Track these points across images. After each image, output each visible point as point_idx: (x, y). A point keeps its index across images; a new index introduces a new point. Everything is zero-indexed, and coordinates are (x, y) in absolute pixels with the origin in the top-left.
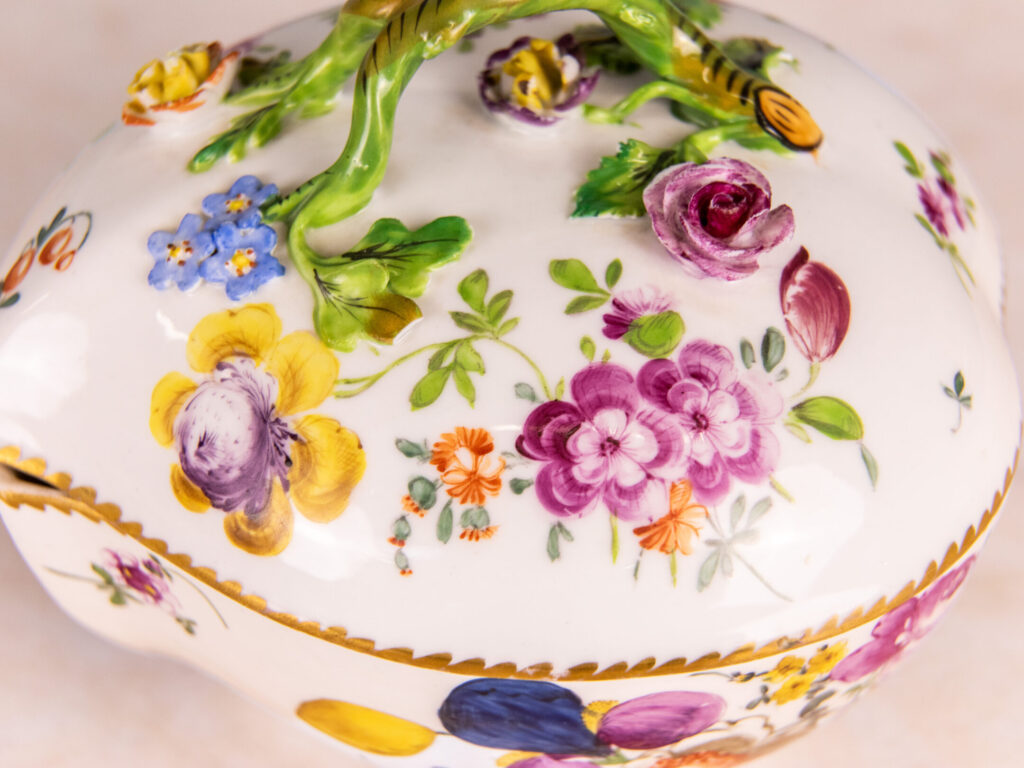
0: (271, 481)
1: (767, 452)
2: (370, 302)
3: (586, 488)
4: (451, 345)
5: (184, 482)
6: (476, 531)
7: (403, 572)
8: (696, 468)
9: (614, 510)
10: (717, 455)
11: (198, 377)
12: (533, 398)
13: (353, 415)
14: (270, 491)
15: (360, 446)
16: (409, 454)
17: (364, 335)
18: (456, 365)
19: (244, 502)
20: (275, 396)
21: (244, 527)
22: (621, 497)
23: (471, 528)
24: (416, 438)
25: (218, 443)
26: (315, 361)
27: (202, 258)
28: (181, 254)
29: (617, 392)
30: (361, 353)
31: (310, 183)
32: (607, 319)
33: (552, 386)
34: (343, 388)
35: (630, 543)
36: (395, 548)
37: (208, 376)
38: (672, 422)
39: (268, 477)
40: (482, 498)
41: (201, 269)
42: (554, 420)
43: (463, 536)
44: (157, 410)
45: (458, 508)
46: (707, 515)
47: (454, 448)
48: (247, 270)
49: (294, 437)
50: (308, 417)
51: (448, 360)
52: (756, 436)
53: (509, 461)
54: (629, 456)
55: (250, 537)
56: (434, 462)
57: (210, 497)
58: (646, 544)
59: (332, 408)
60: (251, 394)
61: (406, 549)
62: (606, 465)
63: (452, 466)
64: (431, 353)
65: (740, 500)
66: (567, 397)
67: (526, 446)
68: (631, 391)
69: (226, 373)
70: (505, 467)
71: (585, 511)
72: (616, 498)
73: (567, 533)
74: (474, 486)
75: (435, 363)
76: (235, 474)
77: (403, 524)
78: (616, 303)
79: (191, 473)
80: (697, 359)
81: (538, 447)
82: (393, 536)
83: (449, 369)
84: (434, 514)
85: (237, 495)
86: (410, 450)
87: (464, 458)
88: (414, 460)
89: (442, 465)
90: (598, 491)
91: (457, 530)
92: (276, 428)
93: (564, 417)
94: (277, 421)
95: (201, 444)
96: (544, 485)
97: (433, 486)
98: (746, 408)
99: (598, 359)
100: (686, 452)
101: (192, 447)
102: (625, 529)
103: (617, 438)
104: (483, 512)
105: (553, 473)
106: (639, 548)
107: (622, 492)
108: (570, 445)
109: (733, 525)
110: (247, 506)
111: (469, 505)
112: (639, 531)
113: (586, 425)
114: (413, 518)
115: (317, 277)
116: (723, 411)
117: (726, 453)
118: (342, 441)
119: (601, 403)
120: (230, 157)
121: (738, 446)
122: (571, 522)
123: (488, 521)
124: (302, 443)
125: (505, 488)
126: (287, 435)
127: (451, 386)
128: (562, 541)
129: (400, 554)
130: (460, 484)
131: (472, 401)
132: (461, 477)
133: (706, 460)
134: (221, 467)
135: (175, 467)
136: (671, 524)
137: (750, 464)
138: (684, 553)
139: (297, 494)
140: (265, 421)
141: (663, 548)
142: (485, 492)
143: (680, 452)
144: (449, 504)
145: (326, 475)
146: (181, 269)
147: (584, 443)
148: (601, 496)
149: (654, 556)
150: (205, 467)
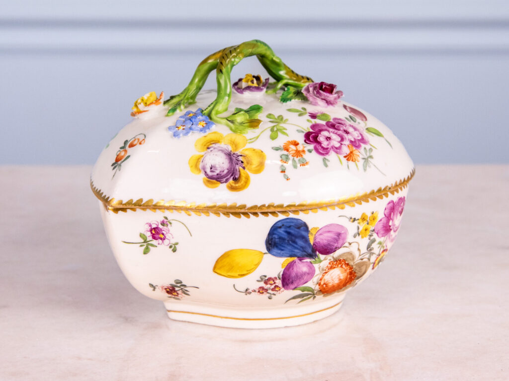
0: (239, 169)
1: (365, 138)
2: (246, 122)
3: (327, 149)
4: (274, 126)
5: (208, 181)
6: (304, 163)
7: (287, 180)
8: (351, 142)
9: (337, 153)
10: (354, 139)
11: (202, 153)
12: (303, 132)
13: (256, 145)
14: (239, 171)
15: (262, 152)
16: (277, 150)
17: (249, 129)
18: (278, 130)
19: (232, 177)
20: (230, 148)
21: (233, 185)
22: (337, 150)
23: (302, 163)
24: (277, 145)
25: (217, 166)
26: (238, 138)
27: (189, 126)
28: (181, 128)
29: (323, 128)
30: (250, 133)
31: (212, 104)
32: (310, 116)
33: (306, 129)
34: (250, 141)
35: (344, 160)
36: (283, 173)
37: (206, 152)
38: (340, 132)
39: (237, 168)
40: (302, 156)
41: (191, 129)
42: (311, 135)
43: (301, 166)
44: (192, 166)
45: (296, 159)
46: (359, 152)
47: (288, 145)
48: (205, 125)
49: (241, 156)
50: (243, 150)
51: (275, 129)
52: (361, 134)
53: (305, 146)
54: (334, 140)
55: (236, 187)
56: (285, 150)
57: (219, 181)
58: (348, 160)
59: (248, 146)
60: (222, 151)
61: (286, 173)
62: (330, 143)
63: (290, 150)
64: (270, 129)
65: (365, 148)
66: (311, 130)
67: (307, 141)
68: (326, 127)
69: (212, 149)
70: (304, 147)
71: (330, 154)
72: (336, 150)
73: (328, 160)
74: (298, 153)
75: (272, 130)
76: (226, 171)
77: (283, 167)
78: (309, 113)
79: (211, 178)
80: (337, 121)
81: (311, 141)
82: (281, 171)
83: (276, 131)
84: (290, 162)
85: (229, 177)
86: (277, 149)
87: (293, 147)
88: (279, 151)
89: (287, 150)
90: (330, 149)
91: (299, 165)
92: (234, 155)
93: (313, 134)
94: (234, 154)
95: (211, 168)
96: (316, 150)
97: (287, 156)
98: (355, 129)
99: (314, 123)
100: (347, 138)
101: (208, 170)
102: (341, 157)
103: (329, 136)
104: (304, 159)
105: (317, 146)
106: (347, 161)
107: (336, 148)
108: (318, 140)
109: (366, 154)
110: (233, 178)
111: (299, 158)
112: (345, 157)
113: (320, 135)
114: (285, 165)
115: (228, 120)
116: (351, 130)
117: (356, 138)
118: (257, 152)
119: (321, 131)
120: (178, 111)
121: (358, 137)
122: (327, 157)
123: (306, 161)
124: (244, 156)
125: (307, 152)
126: (238, 156)
127: (280, 134)
128: (327, 162)
129: (285, 175)
130: (294, 154)
131: (287, 135)
132: (295, 152)
133: (353, 140)
134: (220, 171)
135: (204, 179)
136: (352, 154)
137: (363, 140)
138: (358, 161)
139: (248, 169)
140: (230, 155)
141: (352, 161)
142: (302, 154)
143: (346, 139)
144: (293, 159)
145: (255, 161)
146: (184, 131)
147: (321, 138)
148: (332, 149)
149: (350, 162)
150: (215, 174)
